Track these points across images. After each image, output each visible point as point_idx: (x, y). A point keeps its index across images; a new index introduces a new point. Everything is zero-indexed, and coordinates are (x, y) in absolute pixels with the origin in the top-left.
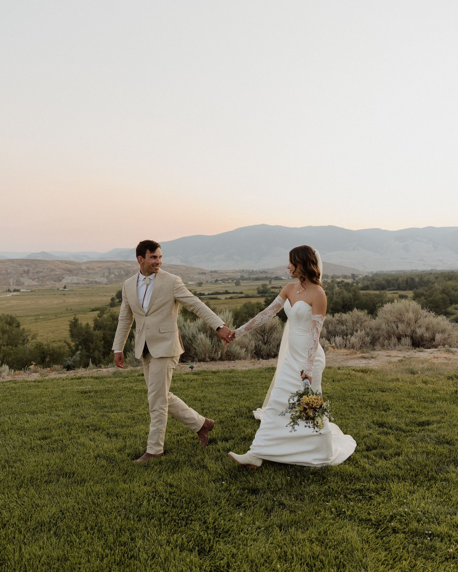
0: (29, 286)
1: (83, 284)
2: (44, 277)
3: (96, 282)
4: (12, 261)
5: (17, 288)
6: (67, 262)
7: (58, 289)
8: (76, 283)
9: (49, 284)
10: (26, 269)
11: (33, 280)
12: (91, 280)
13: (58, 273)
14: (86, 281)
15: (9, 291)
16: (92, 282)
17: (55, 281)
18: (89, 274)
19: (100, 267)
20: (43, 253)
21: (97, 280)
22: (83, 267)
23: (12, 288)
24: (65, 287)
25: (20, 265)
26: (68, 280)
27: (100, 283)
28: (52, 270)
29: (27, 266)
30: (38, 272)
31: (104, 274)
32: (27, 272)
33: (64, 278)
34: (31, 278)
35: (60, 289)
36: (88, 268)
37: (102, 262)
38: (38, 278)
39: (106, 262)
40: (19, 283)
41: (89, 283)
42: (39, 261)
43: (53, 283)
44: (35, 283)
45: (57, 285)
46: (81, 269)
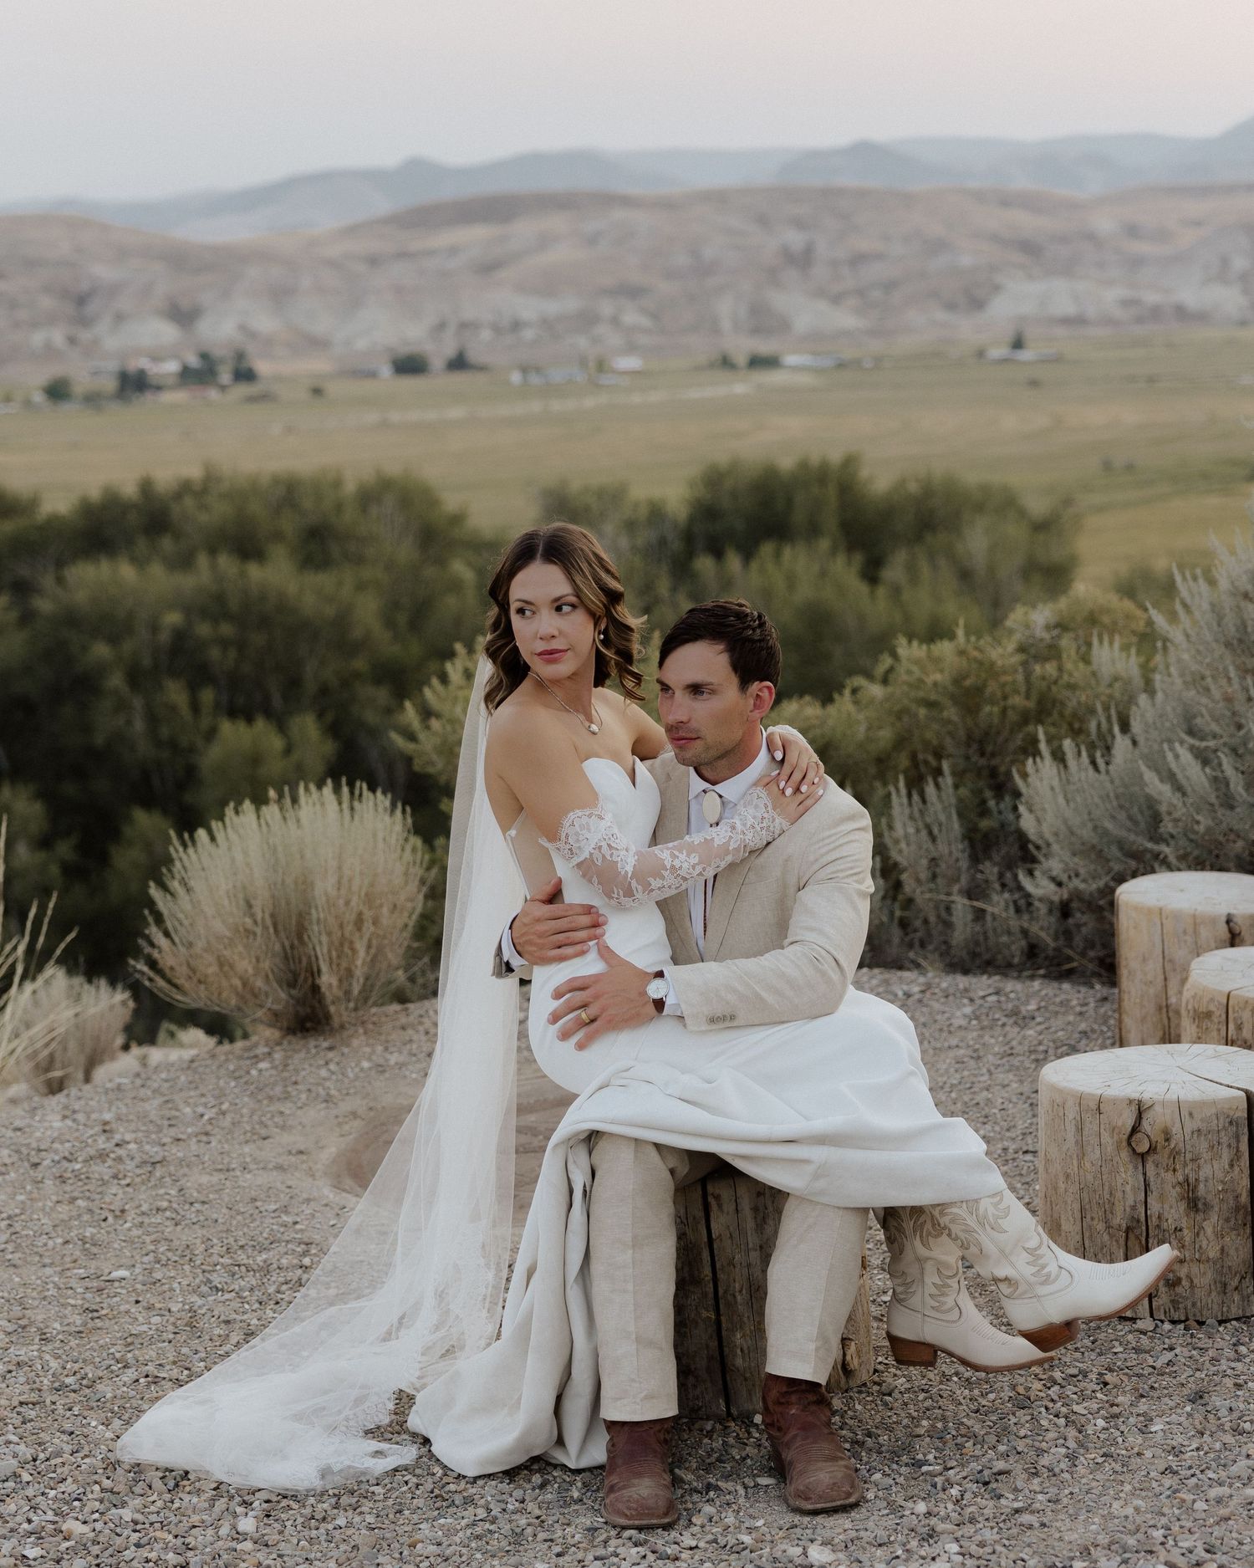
1: (1109, 321)
2: (890, 286)
3: (1181, 312)
4: (719, 198)
5: (764, 347)
6: (1006, 201)
7: (981, 354)
8: (1067, 321)
9: (923, 325)
10: (795, 239)
11: (836, 299)
12: (1151, 298)
13: (966, 260)
14: (1126, 303)
15: (726, 363)
16: (1156, 313)
17: (951, 306)
18: (1135, 263)
19: (1198, 224)
20: (864, 151)
21: (1191, 294)
22: (1104, 223)
23: (742, 346)
24: (1018, 344)
25: (763, 221)
26: (1022, 298)
27: (1201, 317)
28: (938, 246)
29: (799, 224)
30: (858, 260)
31: (1225, 262)
32: (802, 260)
33: (997, 288)
34: (820, 293)
35: (996, 353)
36: (1132, 231)
37: (1206, 191)
38: (860, 293)
39: (1230, 189)
40: (762, 320)
41: (1140, 320)
43: (941, 315)
44: (845, 319)
45: (967, 330)
46: (1091, 237)
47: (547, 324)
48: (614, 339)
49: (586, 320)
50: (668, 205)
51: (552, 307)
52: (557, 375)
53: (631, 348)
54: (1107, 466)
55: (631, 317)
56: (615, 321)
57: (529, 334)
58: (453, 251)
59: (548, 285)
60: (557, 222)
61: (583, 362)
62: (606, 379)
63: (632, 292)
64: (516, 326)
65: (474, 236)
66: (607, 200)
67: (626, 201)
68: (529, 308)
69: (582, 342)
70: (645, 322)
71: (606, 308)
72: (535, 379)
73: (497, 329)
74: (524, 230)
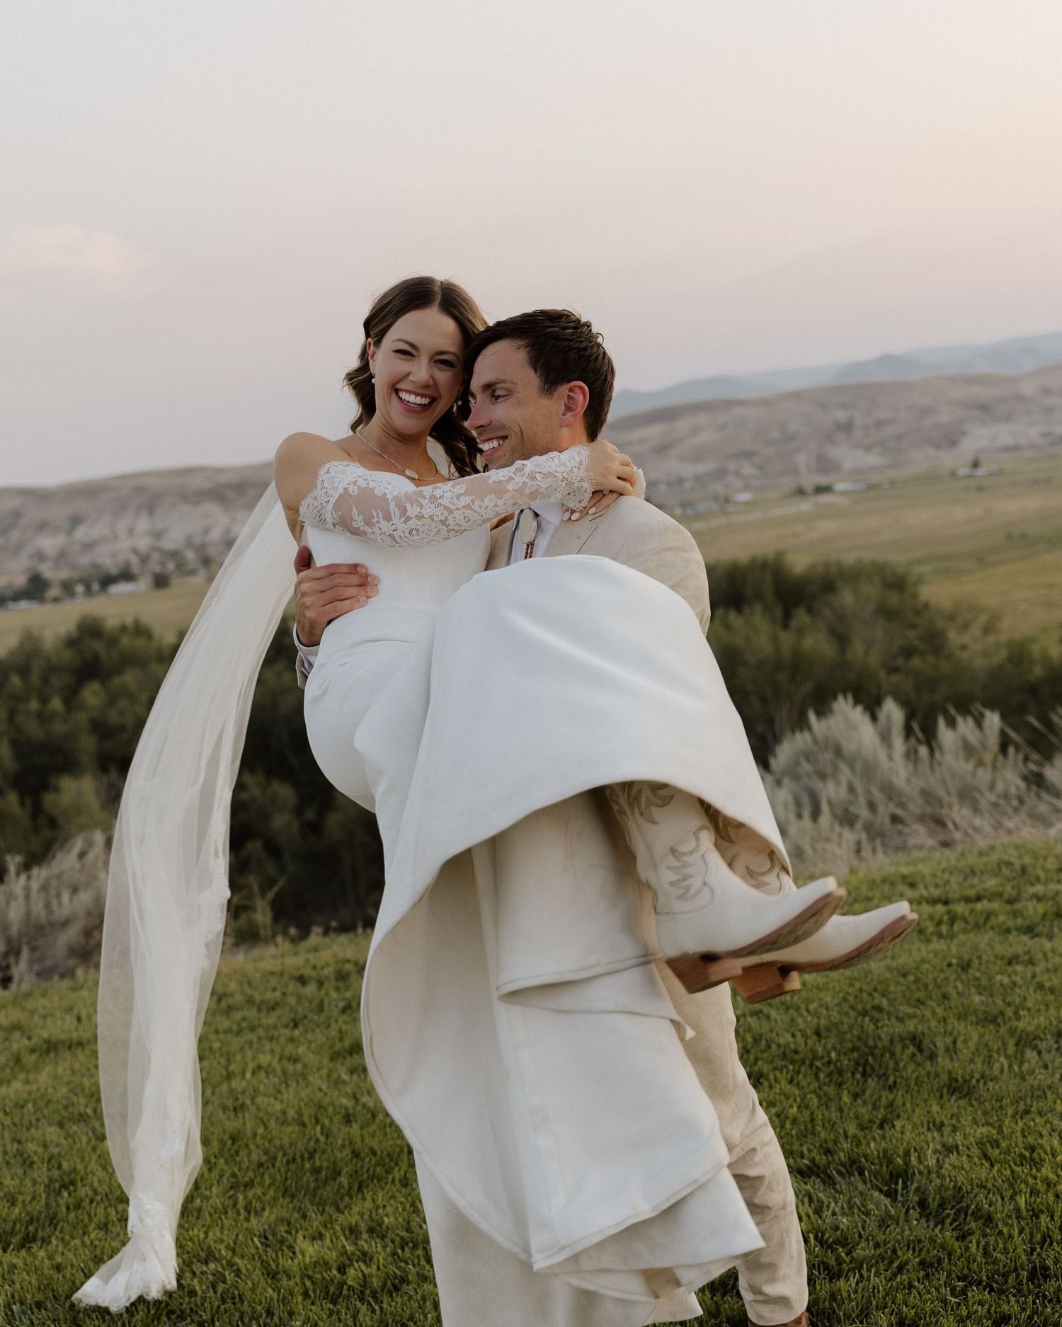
0: (856, 474)
1: (1035, 446)
2: (900, 437)
4: (797, 396)
5: (822, 480)
6: (968, 380)
7: (953, 473)
8: (1008, 449)
9: (921, 459)
10: (842, 415)
11: (868, 448)
13: (945, 418)
14: (1045, 435)
15: (800, 492)
17: (937, 446)
18: (1049, 410)
20: (887, 360)
22: (1029, 389)
23: (809, 481)
24: (976, 465)
25: (823, 407)
26: (979, 438)
28: (926, 412)
29: (845, 406)
30: (880, 424)
32: (846, 427)
33: (964, 433)
34: (858, 446)
35: (962, 472)
36: (1046, 391)
38: (882, 443)
40: (825, 464)
41: (1053, 444)
42: (880, 386)
43: (931, 453)
44: (874, 459)
45: (947, 459)
46: (1021, 398)
47: (699, 479)
48: (737, 483)
49: (721, 474)
50: (765, 403)
51: (700, 468)
52: (702, 507)
53: (747, 488)
54: (1009, 537)
55: (747, 469)
56: (738, 473)
57: (688, 485)
58: (642, 441)
59: (698, 455)
60: (702, 419)
61: (716, 498)
62: (730, 508)
63: (747, 455)
64: (680, 481)
65: (655, 432)
66: (730, 404)
67: (742, 403)
68: (688, 470)
69: (718, 487)
70: (754, 471)
71: (732, 466)
72: (689, 512)
73: (669, 484)
74: (682, 425)
